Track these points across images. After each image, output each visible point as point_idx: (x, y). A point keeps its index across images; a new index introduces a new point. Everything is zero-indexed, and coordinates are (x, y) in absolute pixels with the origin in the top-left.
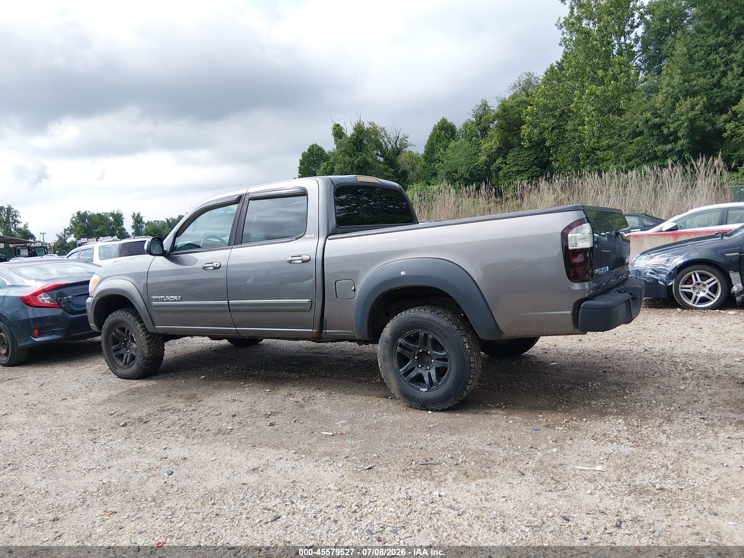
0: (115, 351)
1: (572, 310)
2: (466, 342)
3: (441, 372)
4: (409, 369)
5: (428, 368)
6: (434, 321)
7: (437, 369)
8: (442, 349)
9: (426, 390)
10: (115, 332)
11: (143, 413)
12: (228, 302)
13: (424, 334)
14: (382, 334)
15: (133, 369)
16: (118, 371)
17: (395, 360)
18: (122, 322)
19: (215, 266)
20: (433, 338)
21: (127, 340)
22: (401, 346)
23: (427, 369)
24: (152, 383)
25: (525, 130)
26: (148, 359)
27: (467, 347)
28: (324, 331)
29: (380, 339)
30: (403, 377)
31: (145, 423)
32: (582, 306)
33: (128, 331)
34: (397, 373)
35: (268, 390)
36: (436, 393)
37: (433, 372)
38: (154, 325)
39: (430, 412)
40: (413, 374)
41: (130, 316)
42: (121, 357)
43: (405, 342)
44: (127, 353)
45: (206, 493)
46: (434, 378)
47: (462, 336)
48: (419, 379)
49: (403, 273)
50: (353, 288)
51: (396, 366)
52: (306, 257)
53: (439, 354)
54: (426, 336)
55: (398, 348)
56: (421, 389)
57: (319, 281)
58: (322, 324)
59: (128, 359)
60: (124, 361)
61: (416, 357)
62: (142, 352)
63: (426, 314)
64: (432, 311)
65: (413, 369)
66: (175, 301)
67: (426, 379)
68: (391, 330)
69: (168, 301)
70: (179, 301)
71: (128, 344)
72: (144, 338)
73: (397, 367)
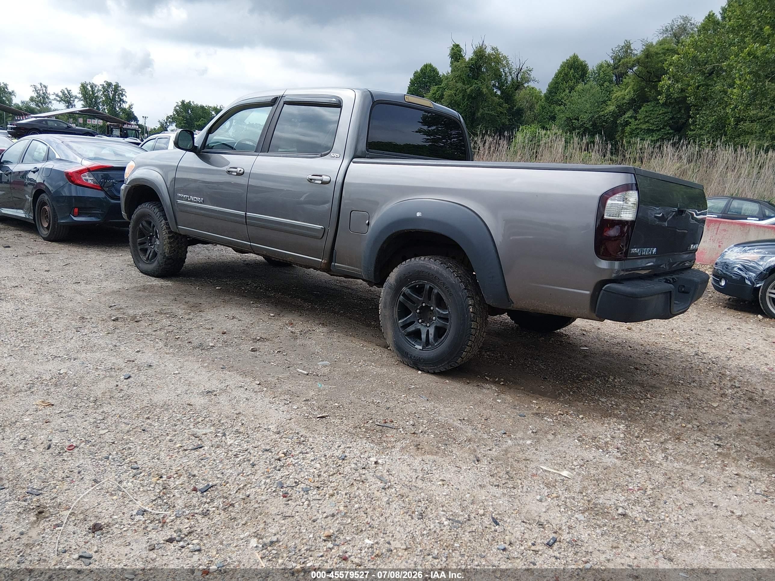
0: (141, 244)
1: (592, 291)
2: (471, 305)
3: (440, 332)
4: (408, 322)
5: (428, 325)
6: (442, 275)
7: (437, 328)
8: (445, 308)
9: (421, 348)
10: (142, 224)
11: (139, 312)
12: (246, 214)
13: (430, 287)
14: (388, 278)
15: (152, 266)
16: (140, 265)
17: (396, 309)
18: (149, 215)
19: (238, 172)
20: (438, 293)
21: (153, 236)
22: (404, 295)
23: (426, 326)
26: (168, 259)
27: (471, 310)
28: (333, 264)
29: (385, 283)
30: (400, 329)
31: (136, 322)
32: (603, 288)
33: (154, 226)
34: (395, 323)
35: (272, 315)
36: (430, 353)
37: (432, 331)
38: (177, 224)
39: (420, 372)
40: (411, 329)
41: (157, 210)
42: (145, 251)
43: (409, 292)
44: (151, 249)
45: (148, 405)
46: (431, 337)
47: (469, 297)
48: (416, 335)
49: (419, 214)
50: (367, 222)
51: (396, 316)
52: (326, 178)
53: (441, 312)
54: (431, 289)
55: (401, 297)
56: (417, 346)
57: (335, 208)
58: (332, 256)
59: (151, 255)
60: (147, 256)
61: (418, 311)
62: (163, 250)
63: (436, 265)
64: (442, 263)
65: (412, 323)
66: (198, 202)
67: (424, 336)
68: (396, 276)
69: (191, 201)
70: (201, 203)
71: (153, 239)
72: (167, 236)
73: (397, 317)
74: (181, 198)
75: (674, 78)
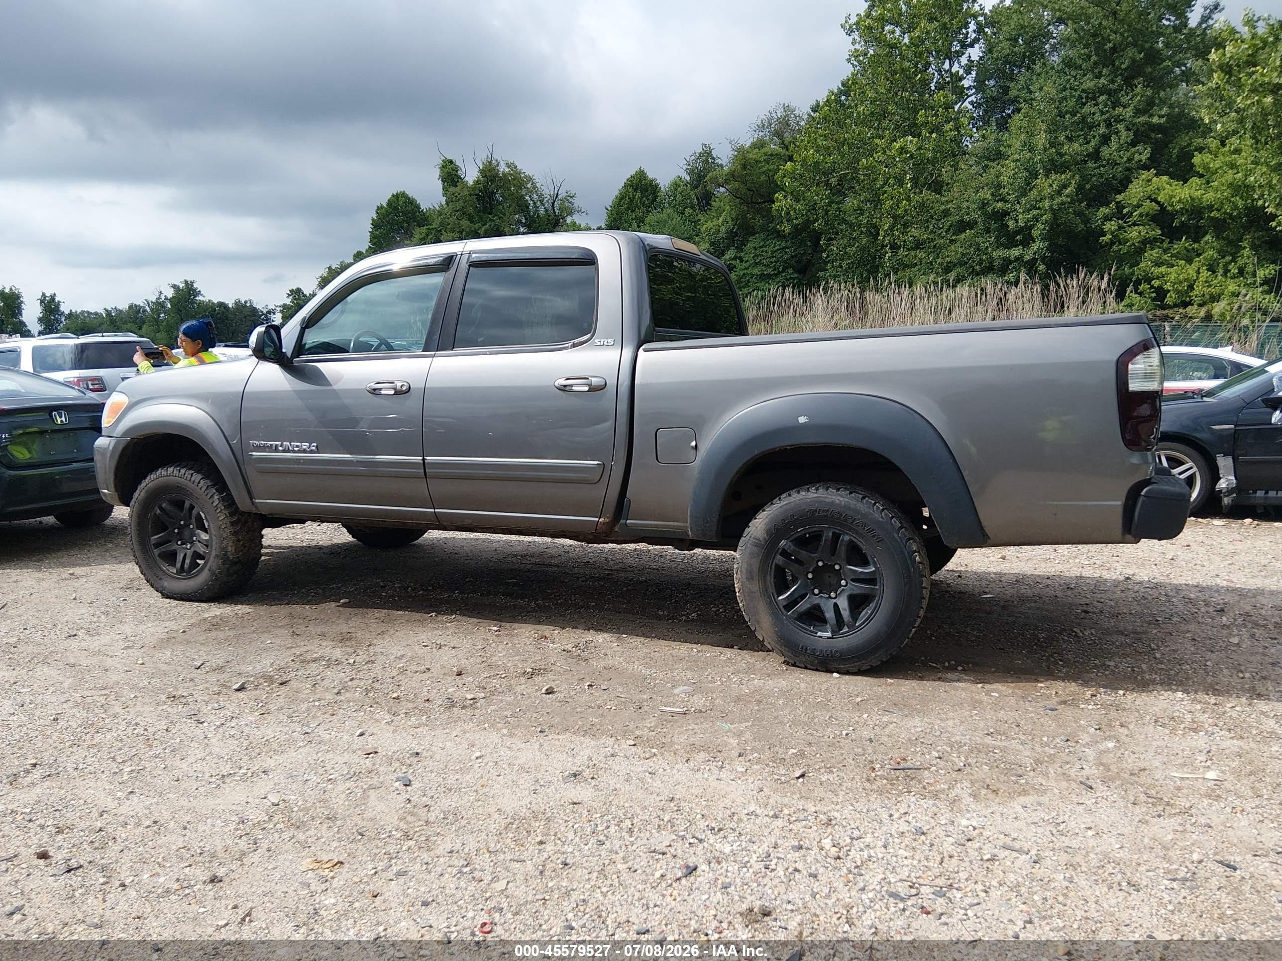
0: (157, 545)
1: (1124, 500)
2: (915, 552)
3: (858, 603)
4: (796, 596)
5: (833, 595)
6: (856, 511)
7: (852, 599)
8: (865, 563)
9: (829, 634)
10: (161, 508)
11: (266, 664)
12: (424, 459)
13: (834, 533)
14: (747, 530)
15: (201, 580)
16: (166, 584)
17: (770, 579)
18: (179, 489)
19: (399, 387)
20: (851, 541)
21: (187, 525)
22: (785, 553)
23: (830, 597)
24: (241, 609)
25: (781, 202)
26: (234, 563)
27: (917, 558)
28: (622, 521)
29: (743, 539)
30: (783, 610)
31: (281, 684)
32: (1143, 493)
33: (192, 507)
34: (772, 604)
35: (495, 628)
36: (848, 640)
37: (843, 603)
38: (251, 497)
39: (835, 675)
40: (803, 606)
41: (197, 477)
42: (171, 557)
43: (793, 547)
44: (184, 552)
45: (509, 820)
46: (846, 614)
47: (909, 539)
48: (815, 615)
49: (802, 420)
50: (693, 444)
51: (772, 590)
52: (595, 381)
53: (860, 570)
54: (836, 537)
55: (779, 557)
56: (819, 634)
57: (623, 428)
58: (621, 506)
59: (188, 561)
60: (179, 565)
61: (810, 576)
62: (222, 549)
63: (842, 497)
64: (851, 493)
65: (803, 596)
66: (305, 451)
67: (830, 615)
68: (767, 524)
69: (288, 451)
70: (312, 452)
71: (186, 533)
72: (228, 521)
73: (774, 591)
74: (259, 448)
75: (792, 195)
